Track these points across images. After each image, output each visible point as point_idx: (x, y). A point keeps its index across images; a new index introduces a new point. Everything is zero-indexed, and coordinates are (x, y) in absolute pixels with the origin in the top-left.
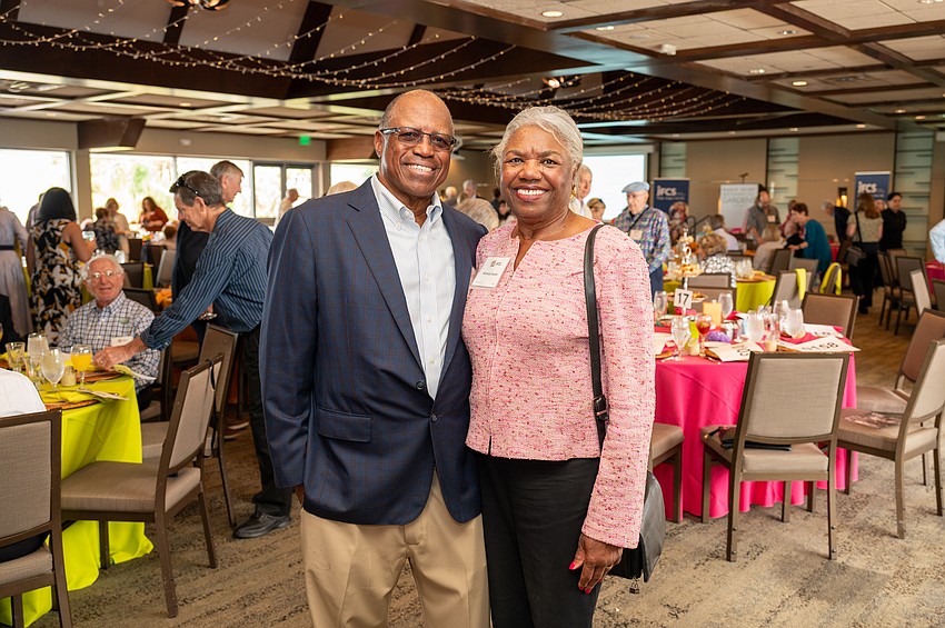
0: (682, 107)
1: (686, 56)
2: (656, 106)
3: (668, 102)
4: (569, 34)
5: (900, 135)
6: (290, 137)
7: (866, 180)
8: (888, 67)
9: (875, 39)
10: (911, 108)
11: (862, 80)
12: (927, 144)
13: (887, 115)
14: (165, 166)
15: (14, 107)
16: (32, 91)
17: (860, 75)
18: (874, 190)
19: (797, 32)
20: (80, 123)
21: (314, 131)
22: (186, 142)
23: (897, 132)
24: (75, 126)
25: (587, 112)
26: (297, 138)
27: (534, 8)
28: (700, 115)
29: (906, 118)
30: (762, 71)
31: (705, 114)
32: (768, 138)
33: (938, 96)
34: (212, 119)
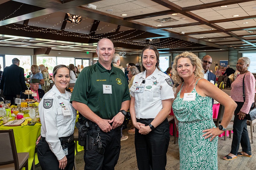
0: (181, 45)
1: (186, 34)
2: (174, 45)
3: (178, 44)
4: (162, 30)
5: (230, 52)
6: (84, 52)
7: (222, 62)
8: (232, 37)
9: (230, 31)
10: (234, 46)
11: (225, 40)
12: (236, 54)
13: (228, 47)
14: (50, 59)
15: (20, 45)
16: (28, 41)
17: (224, 39)
18: (224, 65)
19: (213, 29)
20: (34, 49)
21: (91, 51)
22: (60, 53)
23: (229, 51)
24: (33, 49)
25: (159, 46)
26: (86, 52)
27: (156, 24)
28: (185, 47)
29: (232, 48)
30: (202, 38)
31: (186, 47)
32: (199, 52)
33: (241, 43)
34: (67, 48)
